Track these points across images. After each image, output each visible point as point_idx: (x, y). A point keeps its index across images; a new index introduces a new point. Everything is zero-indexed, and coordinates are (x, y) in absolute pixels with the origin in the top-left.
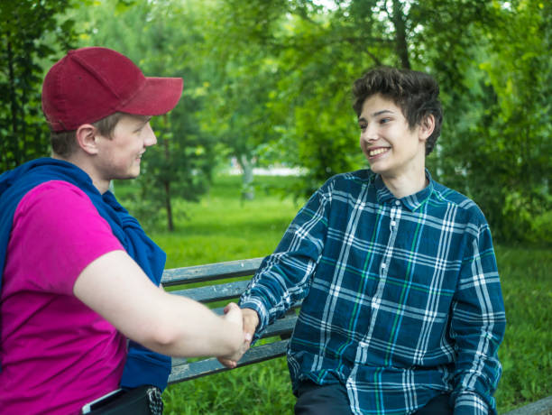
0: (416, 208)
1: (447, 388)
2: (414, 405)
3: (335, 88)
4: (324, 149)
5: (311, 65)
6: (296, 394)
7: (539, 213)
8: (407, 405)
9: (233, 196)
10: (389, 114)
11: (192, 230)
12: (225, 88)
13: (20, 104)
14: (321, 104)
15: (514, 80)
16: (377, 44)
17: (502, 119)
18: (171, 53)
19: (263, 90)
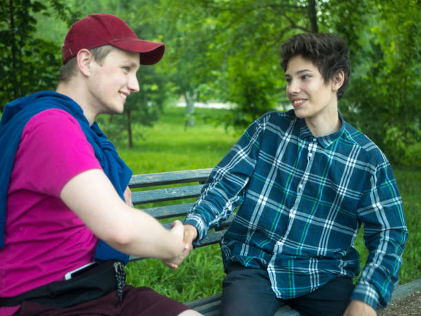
0: (329, 145)
1: (342, 273)
2: (317, 284)
3: (259, 43)
4: (249, 89)
5: (241, 25)
6: (226, 272)
7: (411, 143)
8: (312, 283)
9: (179, 123)
10: (308, 73)
11: (147, 147)
12: (175, 40)
13: (19, 47)
14: (248, 55)
15: (397, 41)
16: (293, 10)
17: (386, 71)
18: (135, 12)
19: (204, 42)
